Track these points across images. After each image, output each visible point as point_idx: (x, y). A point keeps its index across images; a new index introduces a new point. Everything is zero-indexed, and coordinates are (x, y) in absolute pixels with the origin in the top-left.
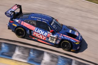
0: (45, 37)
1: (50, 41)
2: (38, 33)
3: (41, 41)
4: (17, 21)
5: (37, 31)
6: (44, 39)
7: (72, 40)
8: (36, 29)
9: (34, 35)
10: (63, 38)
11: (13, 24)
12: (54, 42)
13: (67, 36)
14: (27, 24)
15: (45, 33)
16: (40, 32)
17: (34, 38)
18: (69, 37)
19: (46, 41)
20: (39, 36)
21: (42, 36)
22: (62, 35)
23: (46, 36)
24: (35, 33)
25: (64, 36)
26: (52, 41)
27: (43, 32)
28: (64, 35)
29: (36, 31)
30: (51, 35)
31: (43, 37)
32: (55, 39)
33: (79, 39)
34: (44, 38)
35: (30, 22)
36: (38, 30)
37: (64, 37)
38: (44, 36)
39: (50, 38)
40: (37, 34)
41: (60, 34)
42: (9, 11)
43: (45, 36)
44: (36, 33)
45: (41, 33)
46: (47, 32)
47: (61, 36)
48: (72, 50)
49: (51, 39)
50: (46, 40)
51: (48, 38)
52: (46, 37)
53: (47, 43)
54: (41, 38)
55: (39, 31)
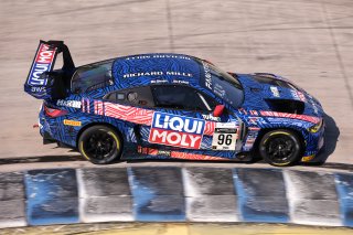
0: (197, 138)
1: (220, 148)
2: (169, 130)
3: (184, 155)
4: (76, 104)
5: (162, 122)
6: (193, 145)
7: (298, 121)
8: (158, 116)
9: (154, 139)
10: (264, 122)
11: (67, 122)
12: (232, 147)
13: (276, 114)
14: (117, 107)
15: (195, 123)
16: (176, 123)
17: (154, 153)
18: (284, 115)
19: (204, 152)
20: (174, 138)
21: (185, 136)
22: (256, 113)
23: (199, 132)
24: (156, 133)
25: (265, 118)
26: (224, 145)
27: (187, 121)
28: (263, 113)
29: (157, 125)
30: (219, 125)
31: (188, 140)
32: (235, 136)
33: (316, 111)
34: (194, 141)
35: (127, 97)
36: (167, 118)
37: (267, 121)
38: (191, 137)
39: (216, 136)
40: (164, 133)
41: (249, 114)
42: (35, 74)
43: (195, 134)
45: (179, 128)
46: (202, 118)
47: (257, 119)
48: (303, 159)
49: (221, 141)
50: (202, 145)
51: (208, 137)
52: (200, 135)
53: (207, 158)
54: (184, 144)
55: (170, 121)
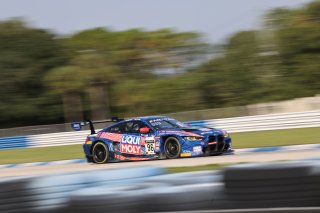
0: (139, 147)
1: (149, 153)
2: (127, 144)
5: (124, 140)
6: (138, 152)
8: (124, 137)
9: (122, 150)
19: (144, 156)
20: (130, 149)
21: (134, 147)
23: (139, 144)
24: (123, 146)
27: (134, 138)
30: (147, 139)
31: (136, 149)
39: (146, 145)
43: (137, 145)
44: (124, 144)
45: (130, 142)
46: (140, 136)
48: (182, 155)
49: (149, 148)
51: (143, 146)
54: (134, 152)
55: (128, 138)
